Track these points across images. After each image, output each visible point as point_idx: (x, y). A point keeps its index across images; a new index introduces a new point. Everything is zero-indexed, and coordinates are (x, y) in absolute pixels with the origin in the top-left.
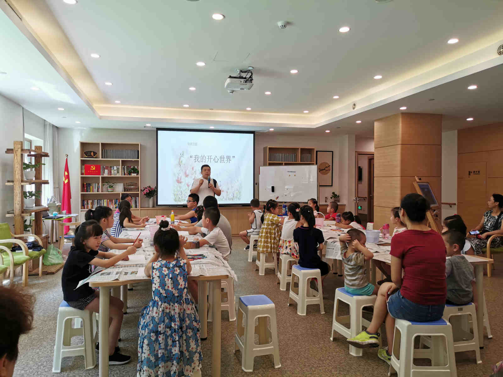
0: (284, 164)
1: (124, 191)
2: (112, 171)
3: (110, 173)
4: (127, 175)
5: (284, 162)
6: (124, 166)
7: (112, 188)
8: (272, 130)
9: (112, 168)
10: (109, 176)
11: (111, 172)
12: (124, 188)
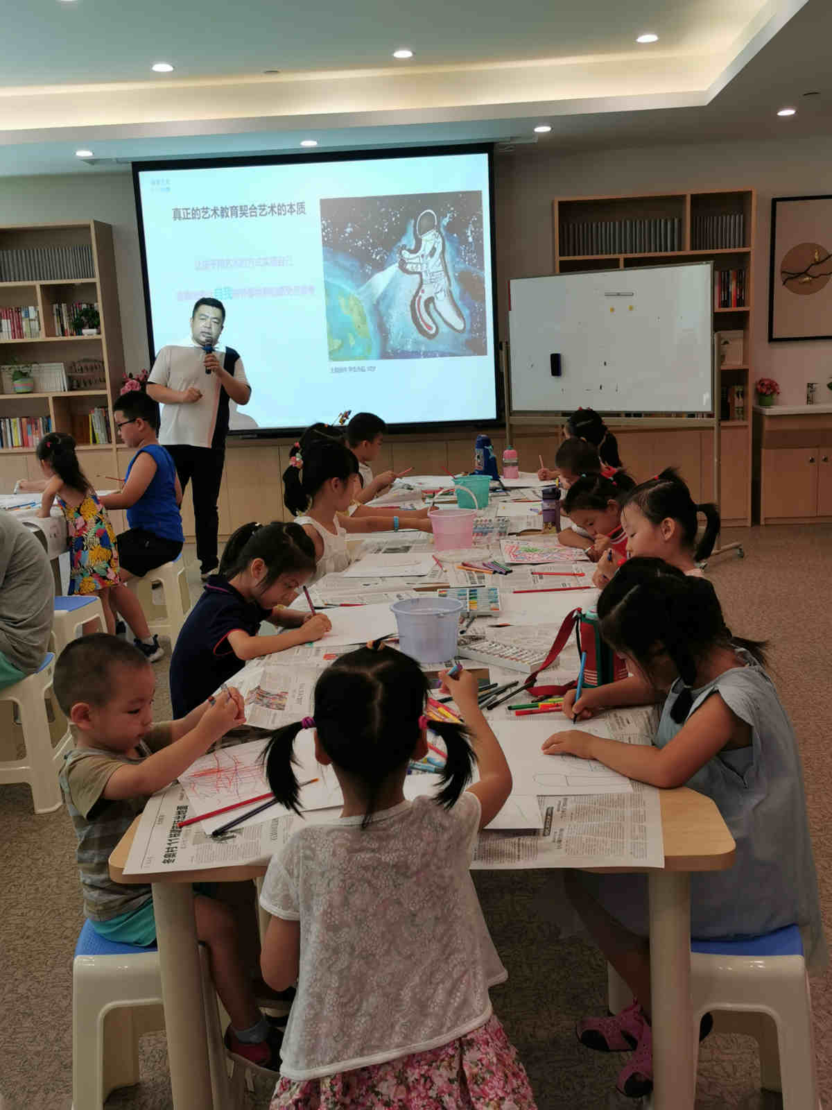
0: (622, 263)
1: (71, 389)
2: (24, 323)
3: (17, 330)
4: (72, 335)
5: (622, 257)
6: (61, 307)
7: (28, 381)
8: (543, 129)
9: (23, 314)
10: (18, 341)
11: (20, 328)
12: (70, 379)
